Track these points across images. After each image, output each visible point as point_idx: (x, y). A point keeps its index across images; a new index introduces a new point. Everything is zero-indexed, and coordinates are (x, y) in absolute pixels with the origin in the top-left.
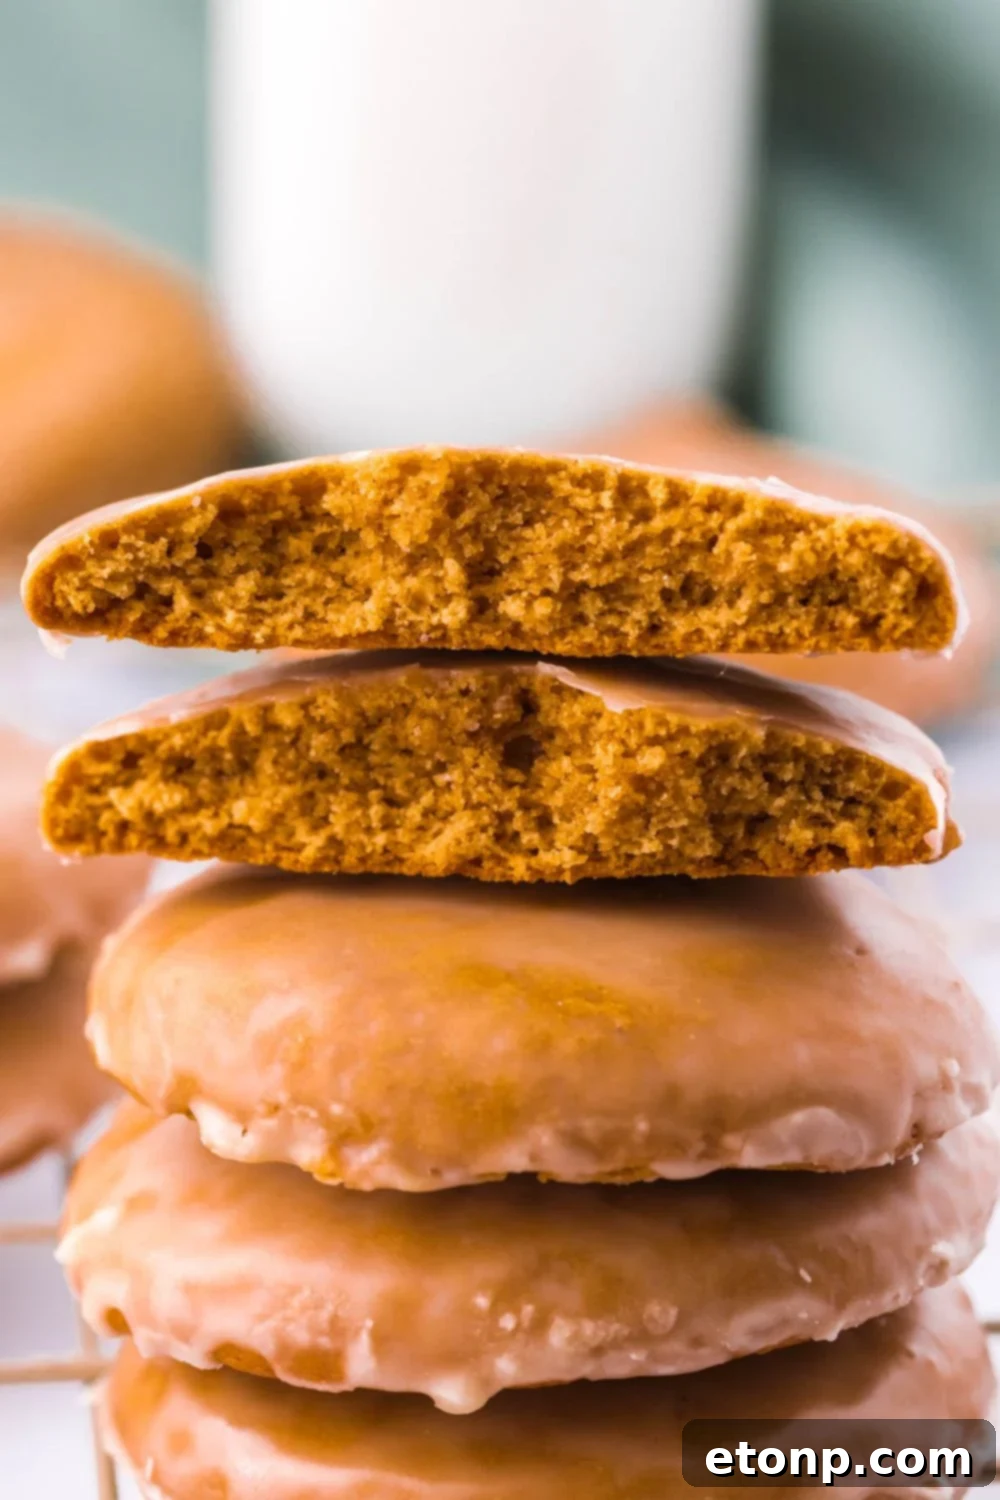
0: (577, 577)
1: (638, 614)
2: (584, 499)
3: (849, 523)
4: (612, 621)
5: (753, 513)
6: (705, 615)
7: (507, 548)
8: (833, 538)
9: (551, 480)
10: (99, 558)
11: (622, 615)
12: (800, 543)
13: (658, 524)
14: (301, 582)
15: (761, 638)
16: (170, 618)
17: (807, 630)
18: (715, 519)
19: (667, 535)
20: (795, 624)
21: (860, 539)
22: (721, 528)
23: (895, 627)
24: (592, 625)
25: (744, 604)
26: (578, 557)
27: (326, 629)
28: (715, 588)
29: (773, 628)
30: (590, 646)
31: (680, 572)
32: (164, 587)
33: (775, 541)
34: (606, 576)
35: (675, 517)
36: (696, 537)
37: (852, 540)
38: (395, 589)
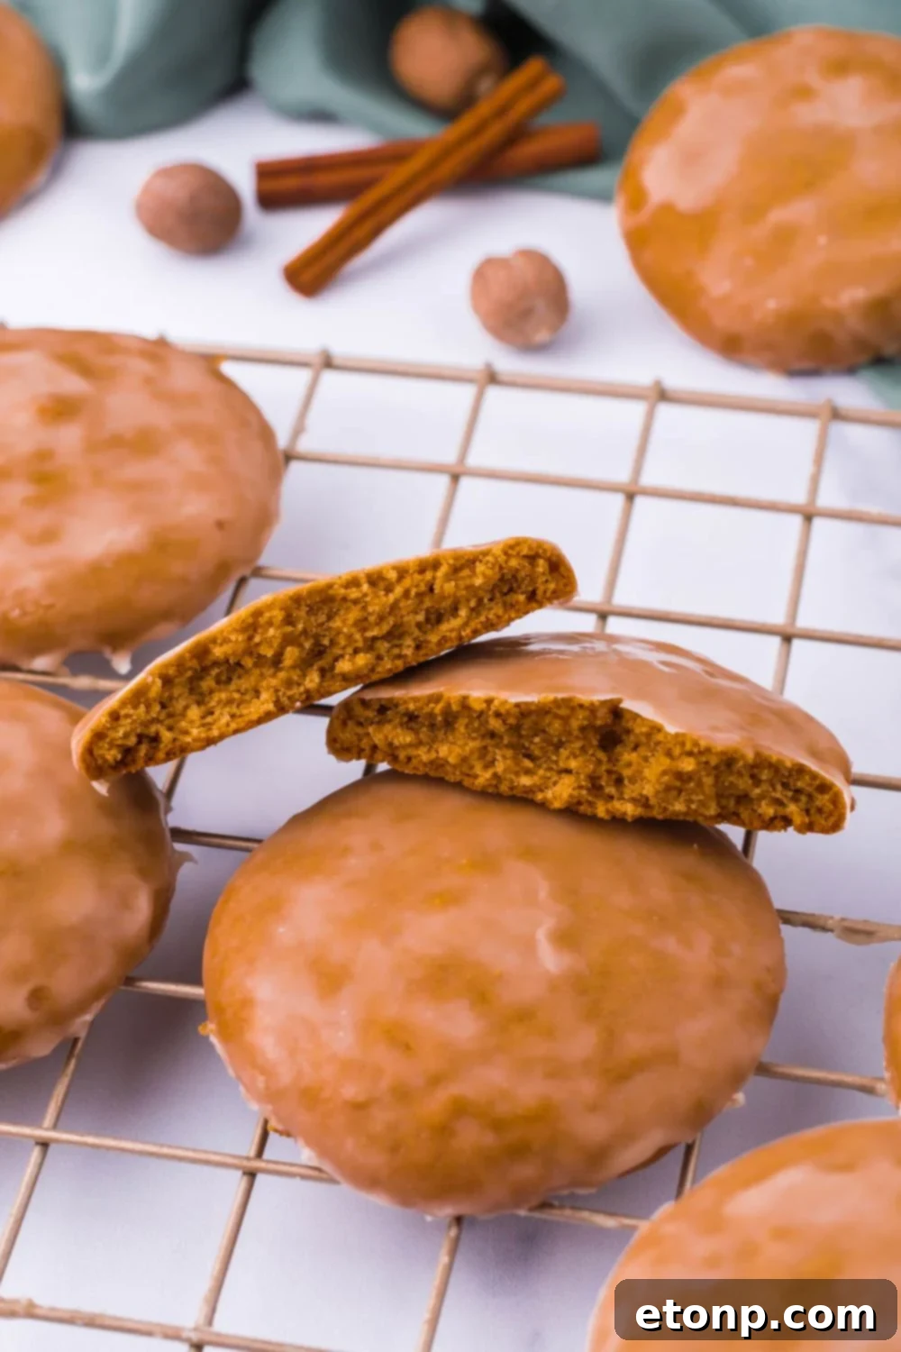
0: (370, 634)
1: (409, 642)
2: (354, 593)
3: (501, 546)
4: (396, 651)
5: (448, 564)
6: (445, 627)
7: (324, 636)
8: (496, 558)
9: (331, 592)
10: (114, 728)
11: (399, 646)
12: (480, 568)
13: (399, 590)
14: (219, 702)
15: (479, 626)
16: (162, 746)
17: (500, 612)
18: (428, 575)
19: (406, 594)
20: (493, 612)
21: (510, 552)
22: (434, 578)
23: (545, 592)
24: (386, 659)
25: (463, 613)
26: (365, 624)
27: (246, 719)
28: (442, 611)
29: (483, 618)
30: (390, 670)
31: (421, 610)
32: (153, 729)
33: (466, 572)
34: (385, 628)
35: (407, 582)
36: (423, 588)
37: (506, 553)
38: (274, 682)
